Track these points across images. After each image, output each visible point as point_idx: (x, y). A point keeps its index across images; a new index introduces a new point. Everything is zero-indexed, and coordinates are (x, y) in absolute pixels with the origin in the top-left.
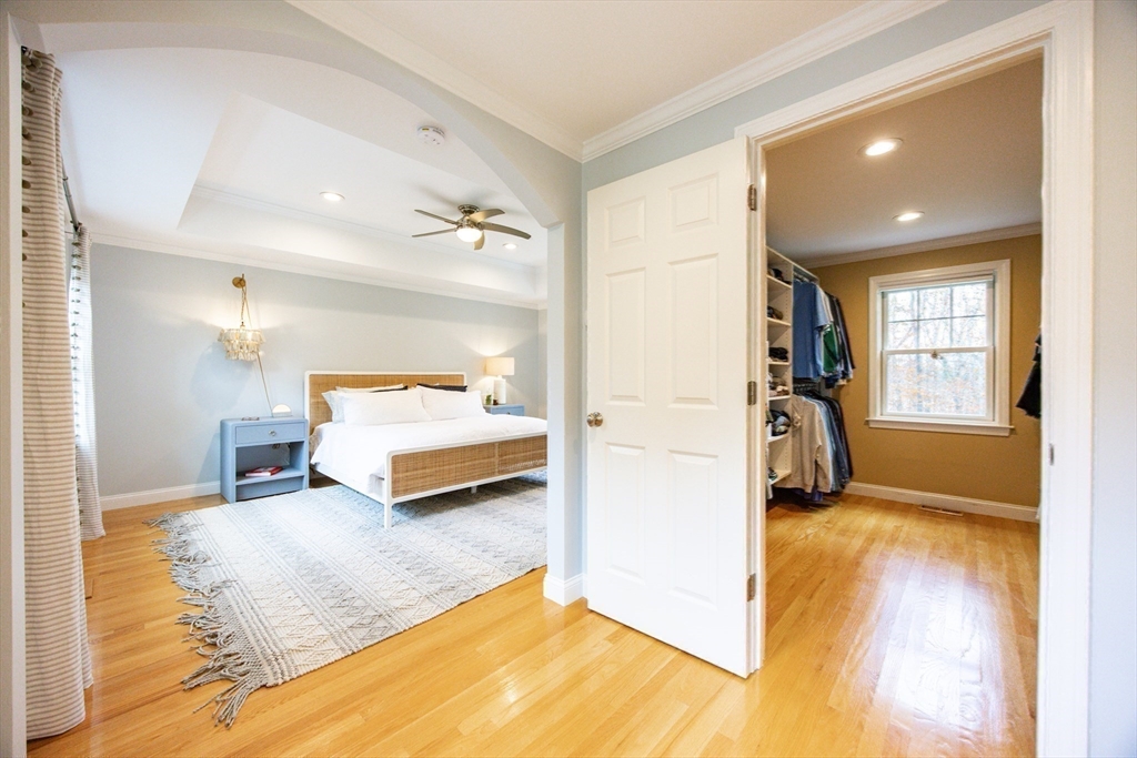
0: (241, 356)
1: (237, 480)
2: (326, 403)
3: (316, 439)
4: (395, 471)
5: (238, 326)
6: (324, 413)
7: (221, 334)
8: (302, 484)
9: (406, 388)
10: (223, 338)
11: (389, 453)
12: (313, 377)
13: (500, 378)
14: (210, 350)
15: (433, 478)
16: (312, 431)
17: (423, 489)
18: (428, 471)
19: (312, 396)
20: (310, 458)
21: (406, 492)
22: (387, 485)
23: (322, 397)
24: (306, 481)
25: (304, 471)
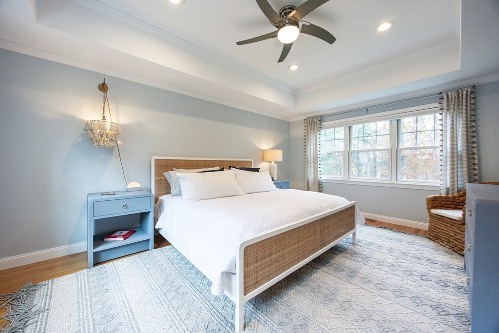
0: (102, 143)
1: (94, 248)
2: (166, 180)
3: (159, 207)
4: (246, 264)
5: (101, 118)
6: (165, 187)
7: (86, 125)
8: (148, 245)
9: (222, 170)
10: (88, 128)
11: (242, 245)
12: (157, 161)
13: (273, 163)
14: (80, 139)
15: (278, 264)
16: (156, 200)
17: (269, 277)
18: (273, 257)
19: (156, 175)
20: (155, 224)
21: (257, 284)
22: (237, 281)
23: (164, 176)
24: (152, 243)
25: (150, 235)
